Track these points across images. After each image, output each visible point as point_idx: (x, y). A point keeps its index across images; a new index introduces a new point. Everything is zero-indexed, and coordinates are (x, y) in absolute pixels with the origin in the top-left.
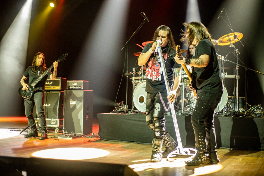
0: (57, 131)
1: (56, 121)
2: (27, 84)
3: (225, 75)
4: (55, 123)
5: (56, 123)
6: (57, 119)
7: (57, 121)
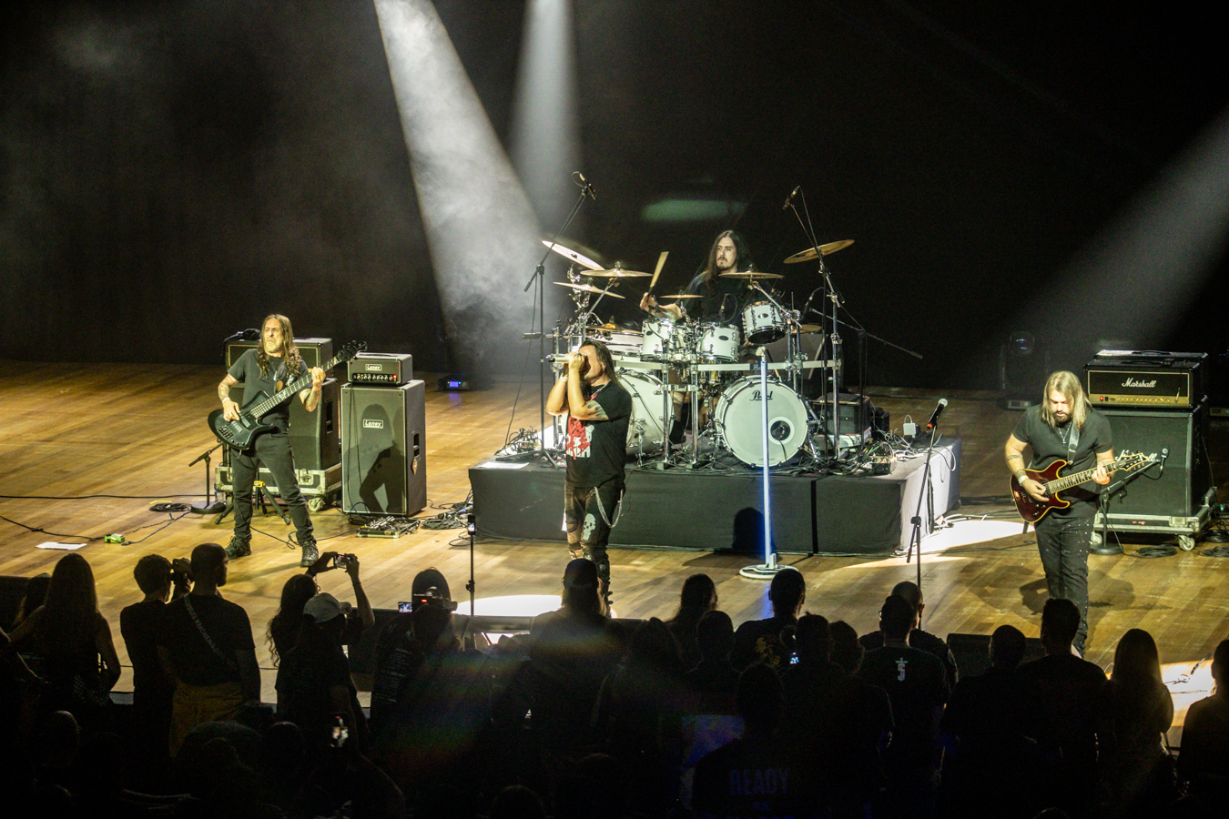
0: (318, 506)
1: (314, 476)
2: (236, 404)
3: (804, 360)
4: (311, 482)
5: (314, 481)
6: (316, 469)
7: (317, 478)
